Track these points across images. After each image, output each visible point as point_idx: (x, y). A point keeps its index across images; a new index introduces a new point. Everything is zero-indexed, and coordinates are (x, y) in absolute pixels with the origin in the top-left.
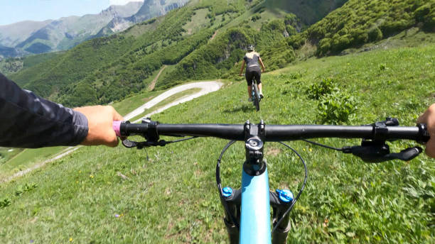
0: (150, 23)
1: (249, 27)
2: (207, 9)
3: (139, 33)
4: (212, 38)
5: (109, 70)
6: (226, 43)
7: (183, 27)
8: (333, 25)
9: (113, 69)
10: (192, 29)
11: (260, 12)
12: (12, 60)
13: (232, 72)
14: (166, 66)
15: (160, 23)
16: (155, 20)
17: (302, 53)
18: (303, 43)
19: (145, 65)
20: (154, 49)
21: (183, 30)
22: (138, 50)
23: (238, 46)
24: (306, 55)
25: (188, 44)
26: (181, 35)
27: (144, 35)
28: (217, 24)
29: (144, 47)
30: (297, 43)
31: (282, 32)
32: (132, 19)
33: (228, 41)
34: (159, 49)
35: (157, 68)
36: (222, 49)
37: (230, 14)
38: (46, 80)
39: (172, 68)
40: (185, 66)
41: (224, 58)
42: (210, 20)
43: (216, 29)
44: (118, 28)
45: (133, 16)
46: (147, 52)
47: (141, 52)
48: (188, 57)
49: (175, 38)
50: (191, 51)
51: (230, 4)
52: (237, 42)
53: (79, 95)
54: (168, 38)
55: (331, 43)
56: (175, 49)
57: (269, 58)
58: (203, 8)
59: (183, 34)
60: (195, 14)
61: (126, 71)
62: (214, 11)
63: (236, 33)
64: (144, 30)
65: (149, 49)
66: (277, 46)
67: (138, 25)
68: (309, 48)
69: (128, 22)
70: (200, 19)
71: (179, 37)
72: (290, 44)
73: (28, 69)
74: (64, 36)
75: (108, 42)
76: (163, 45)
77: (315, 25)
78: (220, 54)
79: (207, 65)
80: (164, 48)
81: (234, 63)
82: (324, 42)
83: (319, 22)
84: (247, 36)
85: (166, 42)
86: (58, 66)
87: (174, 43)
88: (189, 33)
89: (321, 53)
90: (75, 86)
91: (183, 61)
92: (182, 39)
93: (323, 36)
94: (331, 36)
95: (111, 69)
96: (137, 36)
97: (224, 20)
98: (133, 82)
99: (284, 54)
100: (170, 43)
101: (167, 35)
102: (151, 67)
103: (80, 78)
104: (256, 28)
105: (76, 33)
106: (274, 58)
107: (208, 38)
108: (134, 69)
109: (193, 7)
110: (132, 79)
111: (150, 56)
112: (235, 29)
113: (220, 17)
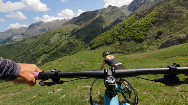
0: (35, 38)
1: (74, 40)
2: (59, 33)
4: (62, 44)
7: (50, 40)
10: (53, 40)
14: (45, 54)
15: (39, 38)
16: (37, 37)
17: (87, 49)
19: (36, 54)
20: (39, 48)
21: (50, 41)
22: (31, 49)
23: (71, 47)
26: (49, 42)
27: (32, 43)
28: (63, 39)
29: (34, 48)
32: (22, 34)
33: (68, 45)
35: (41, 55)
36: (66, 48)
37: (67, 35)
39: (48, 55)
40: (53, 54)
41: (67, 50)
42: (60, 37)
46: (36, 49)
47: (33, 49)
48: (54, 51)
49: (47, 44)
50: (54, 48)
51: (67, 32)
55: (93, 47)
56: (48, 48)
58: (57, 33)
59: (50, 42)
60: (54, 35)
61: (27, 57)
62: (62, 34)
63: (70, 43)
64: (32, 40)
70: (57, 36)
71: (49, 43)
75: (15, 46)
76: (42, 47)
79: (61, 53)
81: (70, 52)
84: (74, 43)
85: (43, 45)
87: (47, 46)
88: (52, 42)
89: (91, 49)
91: (52, 52)
92: (50, 44)
93: (91, 45)
95: (20, 57)
96: (29, 43)
97: (65, 37)
98: (31, 61)
100: (45, 46)
101: (43, 43)
102: (39, 55)
107: (60, 44)
109: (53, 32)
110: (31, 60)
111: (38, 51)
112: (70, 41)
113: (64, 36)
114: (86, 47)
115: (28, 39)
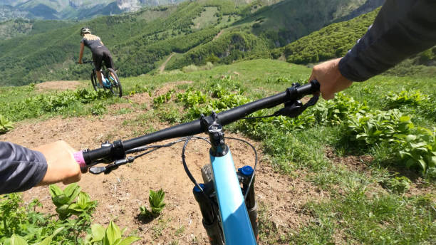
0: (162, 10)
1: (249, 33)
2: (216, 8)
3: (150, 18)
4: (217, 37)
5: (124, 48)
6: (228, 43)
7: (193, 21)
9: (128, 48)
10: (198, 24)
11: (260, 22)
12: (22, 22)
14: (175, 53)
15: (171, 12)
16: (167, 9)
19: (157, 50)
20: (165, 36)
21: (192, 24)
22: (150, 35)
23: (237, 47)
25: (196, 37)
26: (190, 27)
27: (155, 21)
28: (223, 24)
29: (156, 33)
30: (276, 54)
33: (230, 41)
35: (167, 54)
36: (225, 47)
37: (235, 16)
38: (62, 48)
39: (181, 56)
40: (193, 56)
41: (225, 55)
42: (217, 18)
43: (222, 29)
46: (159, 37)
47: (153, 36)
48: (196, 50)
49: (185, 29)
50: (198, 44)
51: (237, 7)
52: (236, 44)
54: (179, 28)
56: (181, 39)
58: (212, 6)
59: (192, 27)
60: (205, 10)
61: (140, 52)
62: (223, 10)
63: (238, 37)
64: (155, 15)
65: (160, 35)
67: (150, 10)
70: (209, 16)
71: (189, 29)
75: (121, 22)
76: (173, 34)
78: (222, 51)
80: (174, 37)
81: (232, 60)
83: (293, 43)
84: (246, 41)
85: (176, 32)
86: (72, 36)
87: (183, 34)
88: (197, 27)
91: (191, 52)
92: (191, 32)
95: (126, 47)
96: (148, 21)
97: (229, 20)
98: (146, 62)
100: (179, 33)
101: (178, 26)
102: (162, 52)
107: (214, 35)
108: (147, 51)
109: (204, 4)
110: (145, 59)
111: (161, 42)
112: (237, 33)
113: (227, 17)
114: (275, 57)
115: (149, 12)
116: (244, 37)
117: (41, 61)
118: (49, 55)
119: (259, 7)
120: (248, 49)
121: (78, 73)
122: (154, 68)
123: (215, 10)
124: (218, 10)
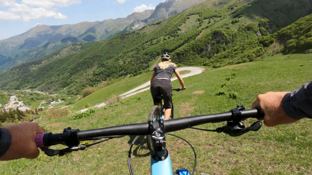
0: (157, 24)
1: (228, 28)
3: (149, 30)
4: (199, 36)
5: (128, 54)
6: (209, 39)
7: (179, 27)
8: (301, 29)
9: (131, 53)
10: (184, 30)
11: (239, 18)
12: (75, 45)
13: (212, 60)
15: (164, 24)
16: (160, 22)
17: (270, 50)
18: (272, 42)
19: (151, 52)
20: (158, 42)
21: (179, 30)
22: (147, 42)
23: (218, 42)
24: (273, 52)
25: (181, 39)
26: (177, 33)
27: (152, 32)
28: (204, 26)
29: (151, 40)
30: (266, 42)
31: (256, 32)
32: (146, 21)
33: (211, 38)
34: (162, 42)
35: (158, 54)
36: (206, 44)
37: (214, 18)
38: (92, 58)
40: (178, 54)
41: (207, 50)
42: (199, 22)
43: (203, 29)
44: (137, 27)
45: (147, 19)
46: (154, 43)
47: (149, 43)
48: (181, 49)
49: (173, 34)
50: (183, 44)
51: (216, 11)
52: (218, 39)
53: (109, 69)
55: (297, 43)
56: (172, 43)
57: (242, 52)
58: (195, 14)
59: (179, 32)
60: (188, 18)
61: (138, 55)
62: (203, 16)
63: (218, 32)
64: (153, 28)
65: (155, 41)
66: (250, 44)
67: (149, 25)
68: (277, 46)
69: (143, 23)
70: (193, 20)
71: (176, 34)
72: (261, 42)
73: (83, 51)
74: (104, 31)
75: (130, 36)
76: (165, 39)
77: (285, 28)
78: (204, 47)
79: (194, 55)
80: (165, 41)
81: (214, 54)
82: (291, 43)
83: (289, 27)
84: (226, 35)
85: (167, 37)
86: (99, 50)
87: (172, 38)
88: (183, 32)
89: (287, 50)
90: (107, 63)
91: (177, 51)
92: (178, 36)
93: (290, 37)
94: (297, 38)
96: (147, 33)
97: (209, 22)
98: (142, 63)
99: (255, 50)
100: (169, 38)
101: (168, 33)
102: (155, 54)
103: (110, 58)
104: (234, 29)
105: (111, 29)
106: (246, 53)
107: (196, 35)
108: (144, 54)
109: (188, 14)
110: (142, 60)
111: (155, 46)
112: (217, 29)
113: (207, 21)
114: (265, 45)
116: (224, 33)
117: (79, 69)
118: (84, 64)
119: (235, 8)
120: (229, 42)
121: (97, 75)
122: (148, 67)
123: (197, 16)
124: (200, 16)
